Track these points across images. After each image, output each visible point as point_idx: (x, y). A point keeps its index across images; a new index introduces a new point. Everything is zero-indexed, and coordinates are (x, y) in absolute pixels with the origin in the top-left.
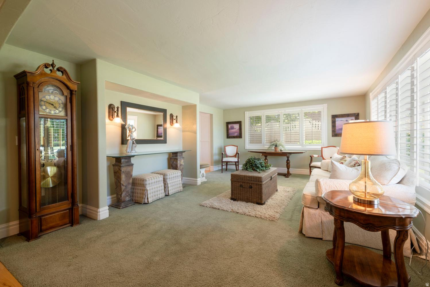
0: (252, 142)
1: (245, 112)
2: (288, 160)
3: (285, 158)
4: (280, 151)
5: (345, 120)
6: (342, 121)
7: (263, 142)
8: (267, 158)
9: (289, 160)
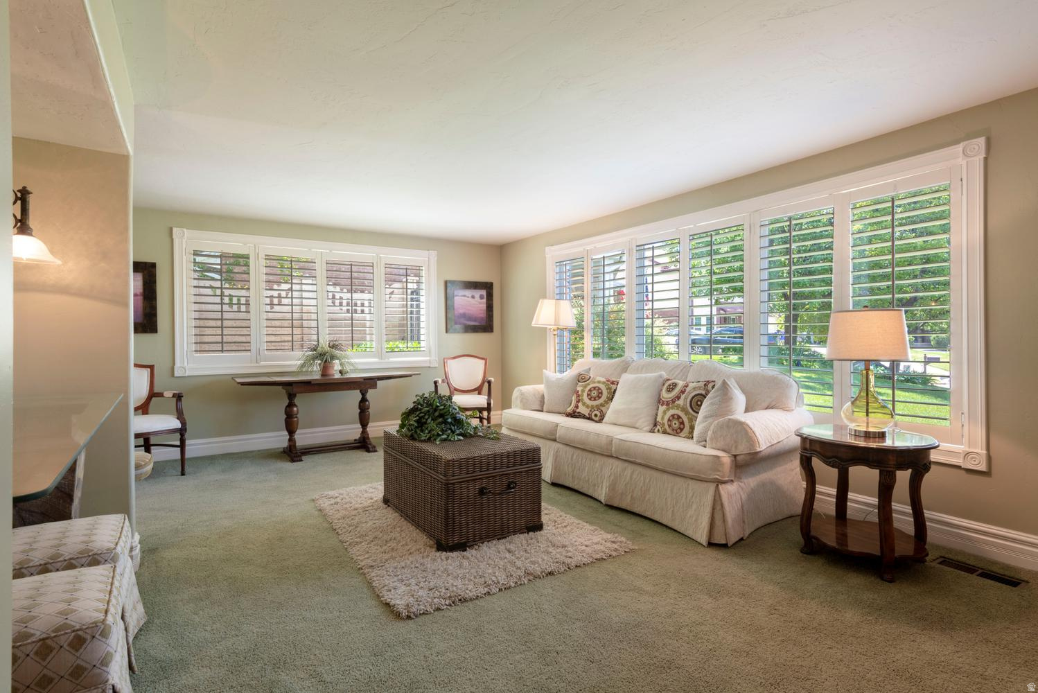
0: (201, 346)
1: (175, 230)
2: (364, 400)
3: (356, 395)
4: (337, 376)
5: (470, 296)
6: (464, 296)
7: (253, 347)
8: (296, 401)
9: (367, 401)
